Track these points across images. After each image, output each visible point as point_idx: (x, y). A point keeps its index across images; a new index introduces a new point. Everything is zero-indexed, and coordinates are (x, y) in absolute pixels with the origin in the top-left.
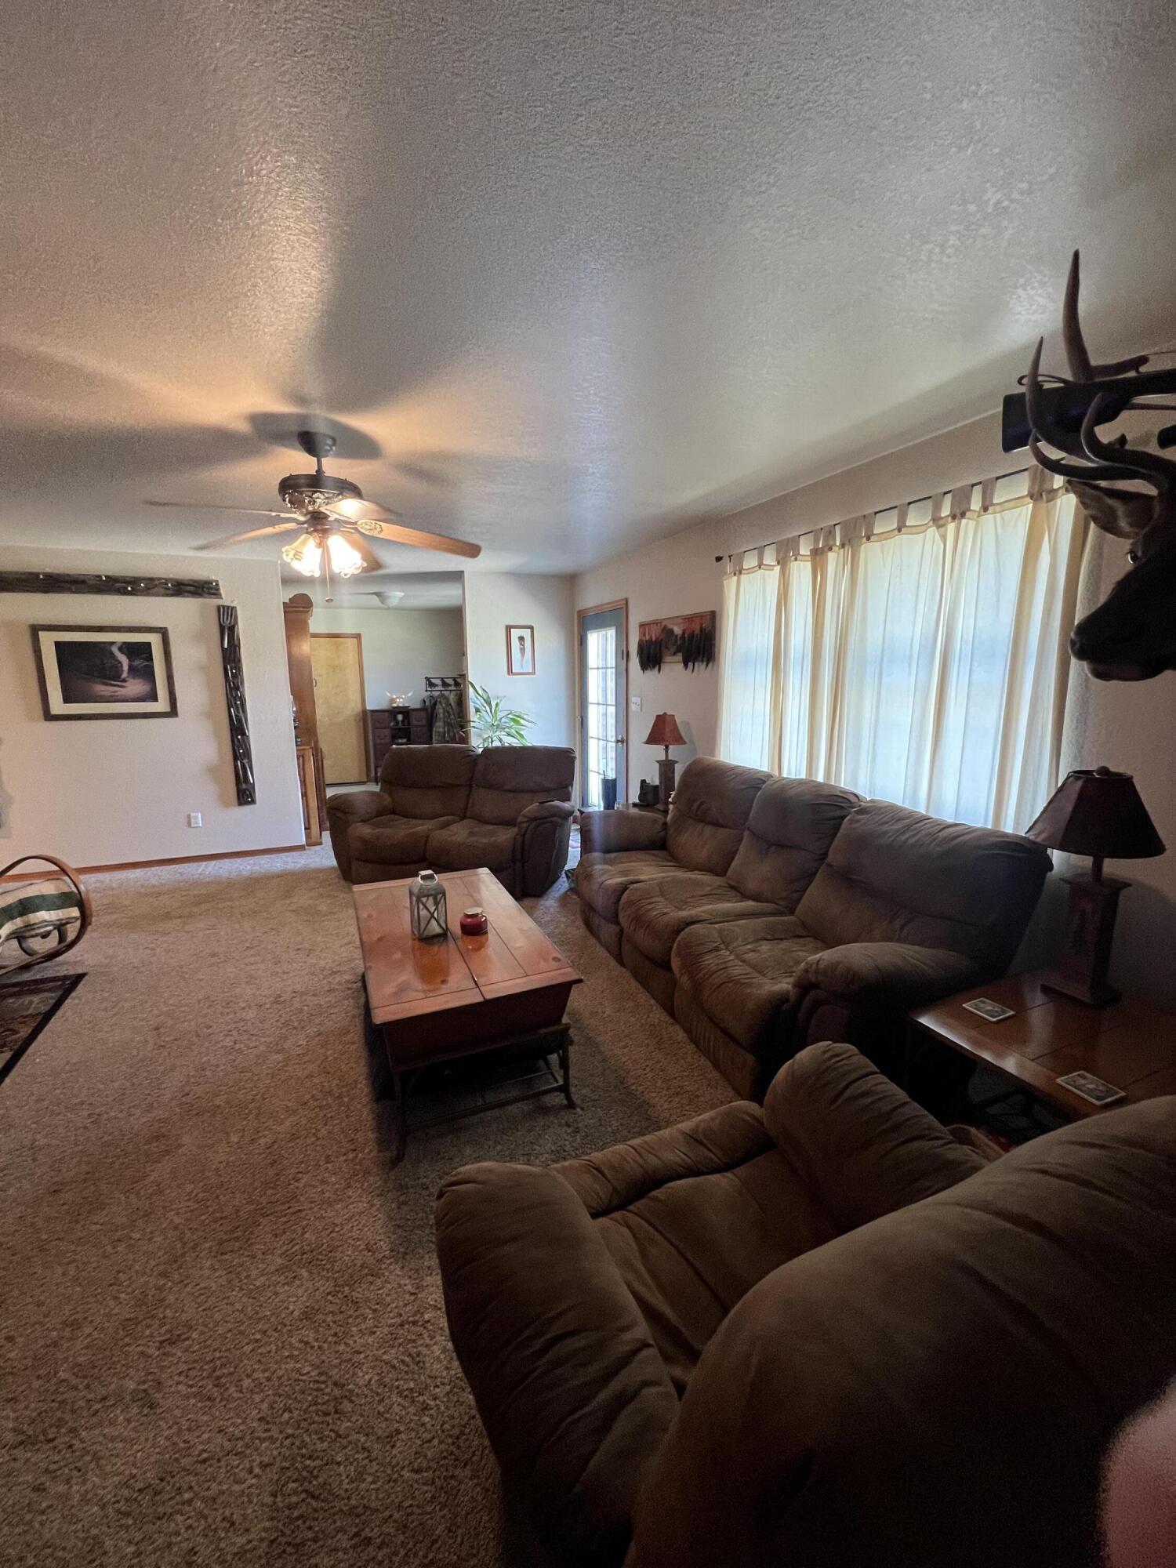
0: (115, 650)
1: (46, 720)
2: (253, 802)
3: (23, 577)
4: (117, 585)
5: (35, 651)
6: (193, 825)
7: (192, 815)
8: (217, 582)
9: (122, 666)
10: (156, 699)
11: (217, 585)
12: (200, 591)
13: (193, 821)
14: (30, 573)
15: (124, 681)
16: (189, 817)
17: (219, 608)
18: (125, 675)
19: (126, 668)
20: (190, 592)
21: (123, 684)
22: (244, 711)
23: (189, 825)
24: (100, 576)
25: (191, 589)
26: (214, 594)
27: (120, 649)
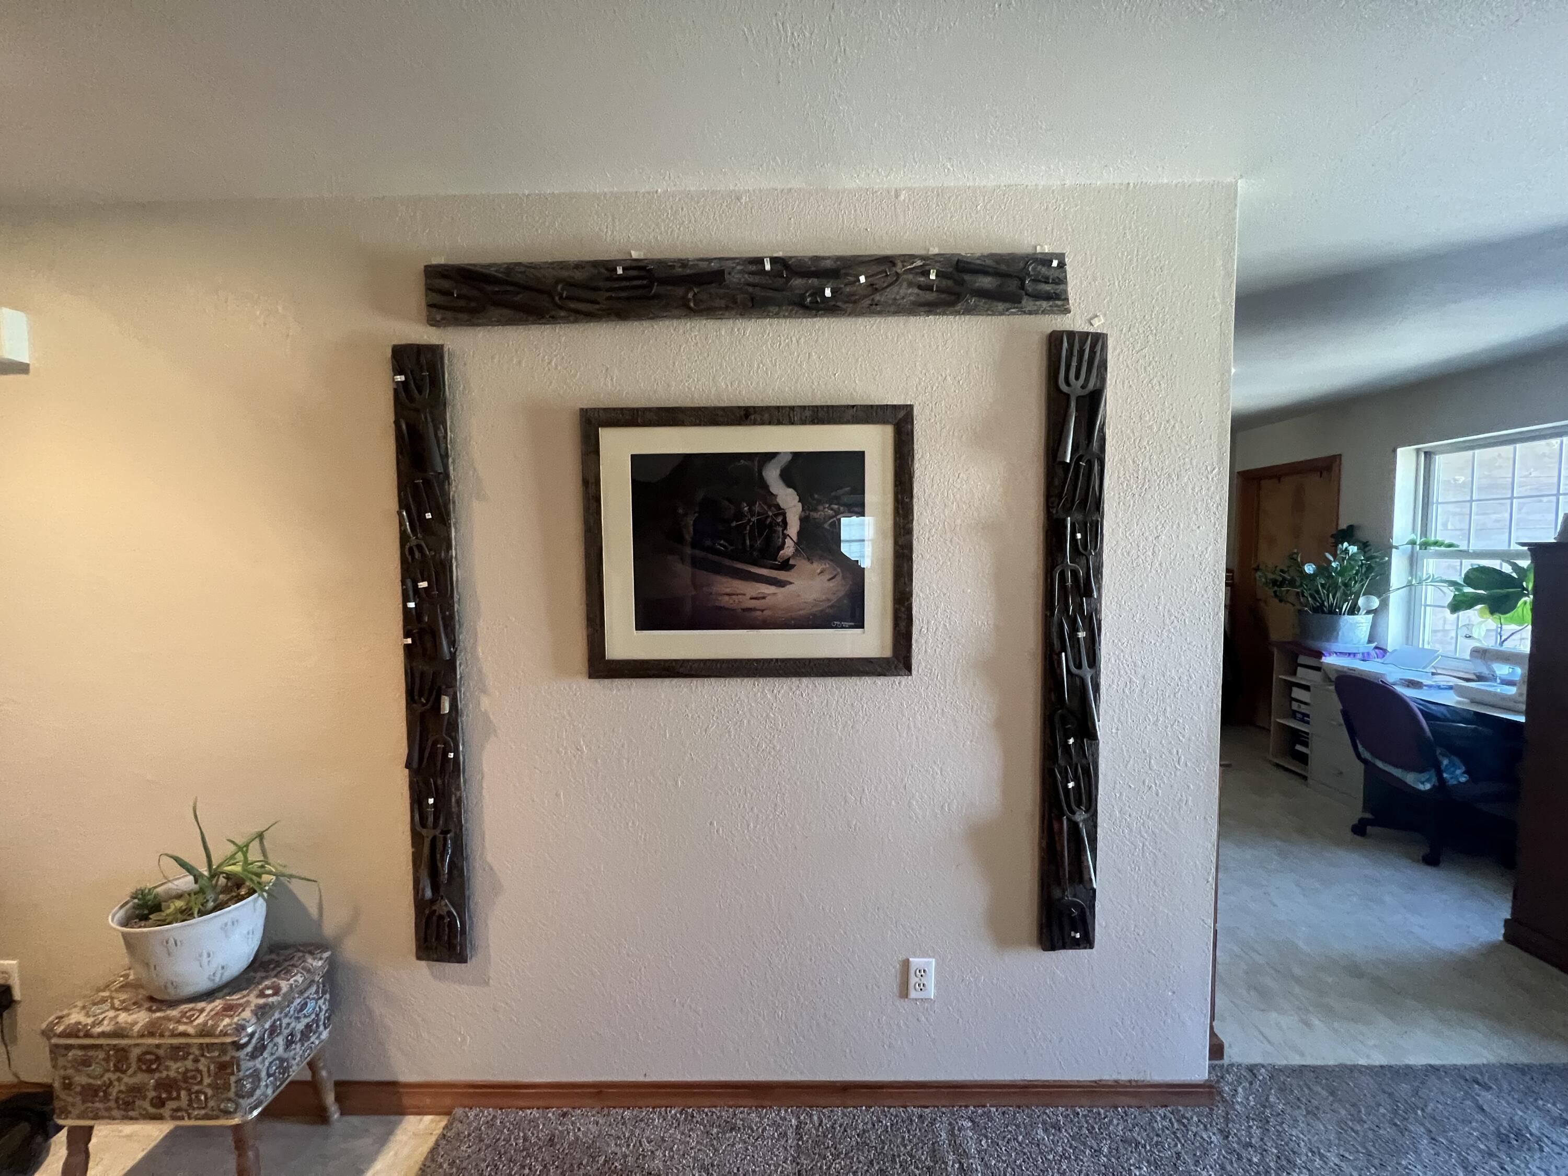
0: (772, 475)
1: (591, 676)
2: (1087, 941)
3: (578, 275)
4: (797, 282)
5: (586, 483)
6: (913, 994)
7: (916, 962)
8: (1061, 257)
9: (785, 523)
10: (859, 623)
11: (1062, 265)
12: (1013, 285)
13: (913, 980)
14: (595, 264)
15: (786, 566)
16: (906, 964)
17: (1055, 340)
18: (789, 549)
19: (793, 529)
20: (982, 294)
21: (781, 575)
22: (1094, 661)
23: (904, 992)
24: (760, 261)
25: (986, 282)
26: (1049, 297)
27: (787, 477)
